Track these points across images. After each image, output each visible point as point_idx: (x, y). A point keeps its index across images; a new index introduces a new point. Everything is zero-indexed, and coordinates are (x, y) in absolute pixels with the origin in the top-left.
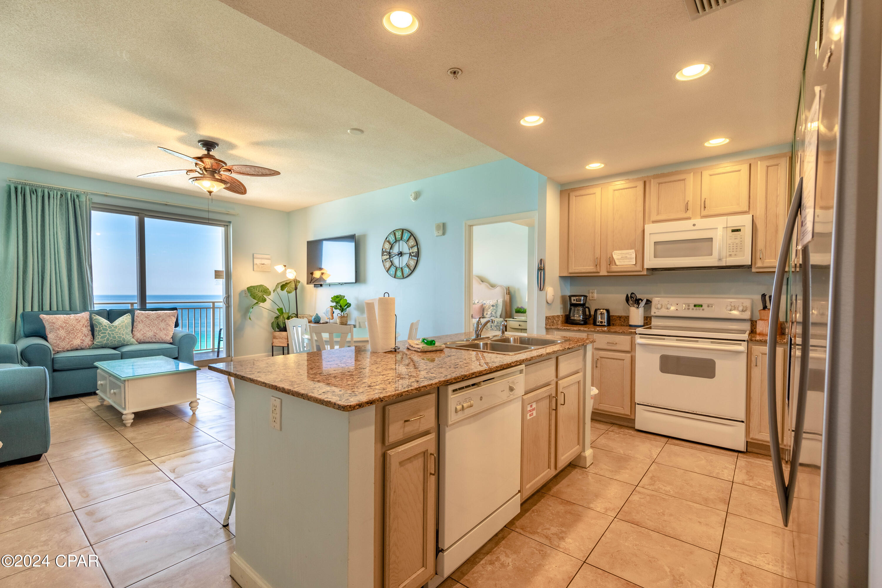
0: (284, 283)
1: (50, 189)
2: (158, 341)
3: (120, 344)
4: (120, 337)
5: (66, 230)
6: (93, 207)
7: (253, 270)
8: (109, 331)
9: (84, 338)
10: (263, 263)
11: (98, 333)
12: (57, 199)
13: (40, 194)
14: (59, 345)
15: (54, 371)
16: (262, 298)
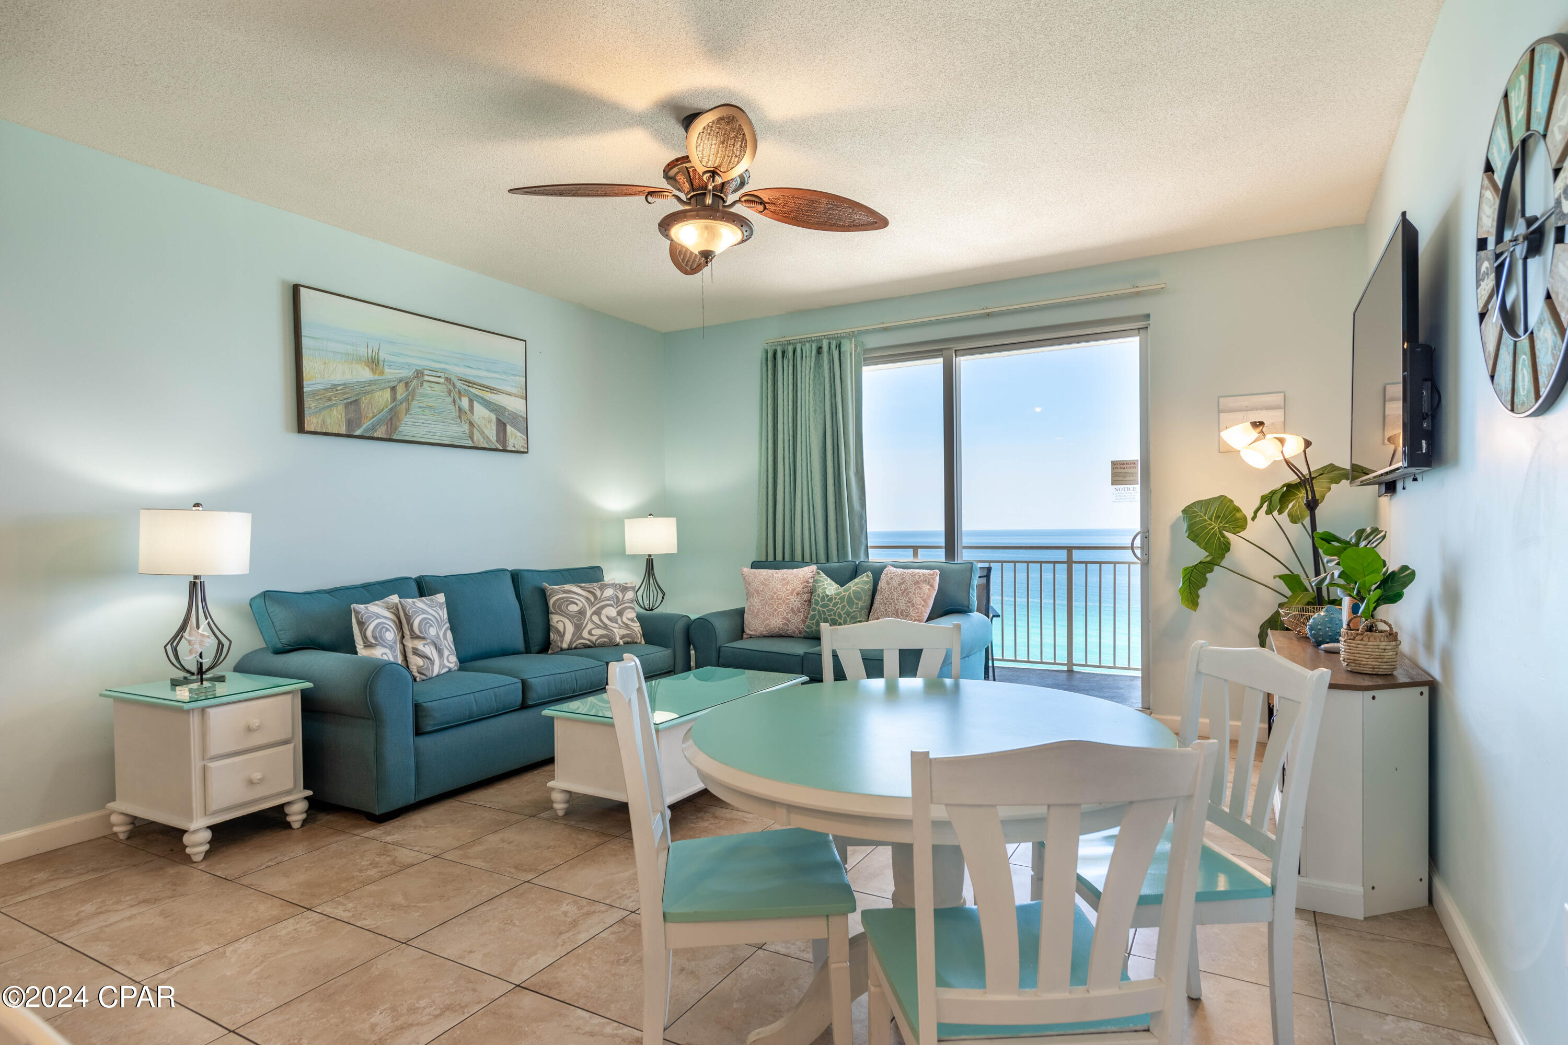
1: (804, 342)
5: (825, 412)
6: (864, 359)
13: (792, 353)
14: (756, 624)
16: (1219, 538)
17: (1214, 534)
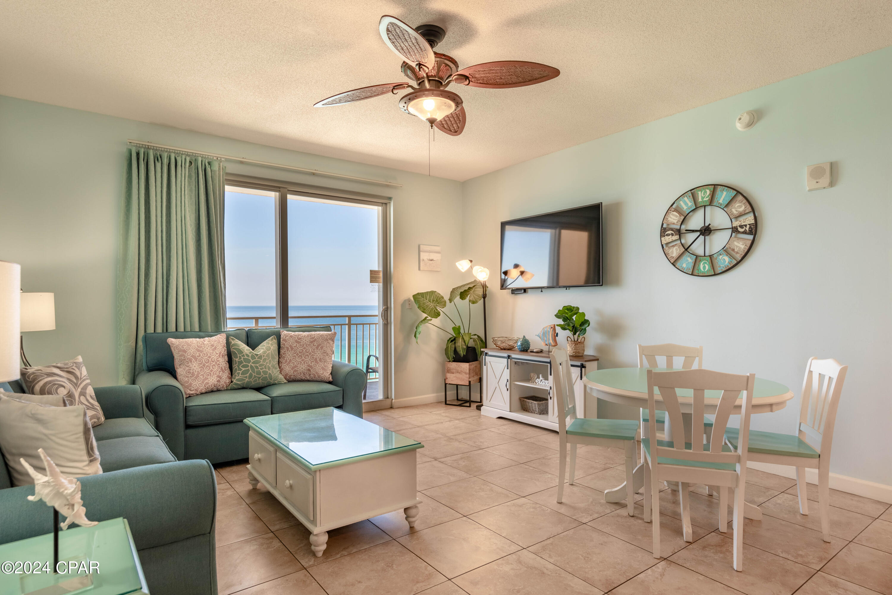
0: (466, 288)
1: (178, 153)
2: (314, 379)
3: (266, 382)
4: (265, 373)
5: (196, 213)
6: (227, 180)
7: (419, 269)
8: (253, 363)
9: (221, 373)
10: (431, 258)
11: (238, 367)
12: (185, 168)
13: (165, 161)
14: (191, 384)
15: (188, 426)
16: (434, 310)
17: (432, 309)
